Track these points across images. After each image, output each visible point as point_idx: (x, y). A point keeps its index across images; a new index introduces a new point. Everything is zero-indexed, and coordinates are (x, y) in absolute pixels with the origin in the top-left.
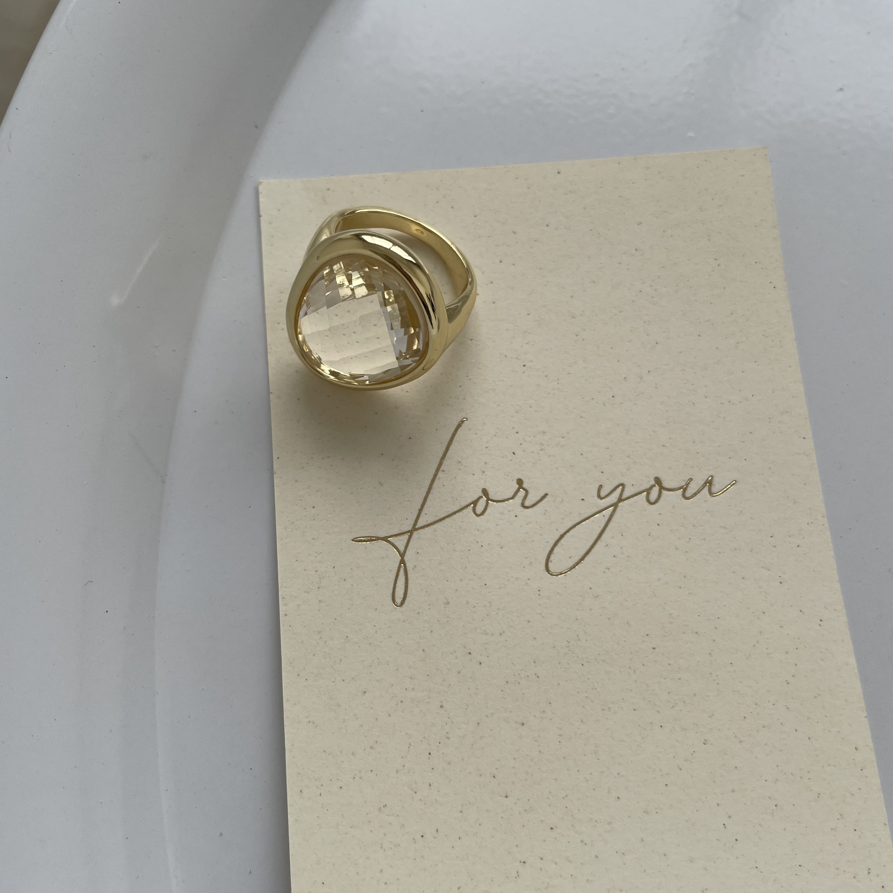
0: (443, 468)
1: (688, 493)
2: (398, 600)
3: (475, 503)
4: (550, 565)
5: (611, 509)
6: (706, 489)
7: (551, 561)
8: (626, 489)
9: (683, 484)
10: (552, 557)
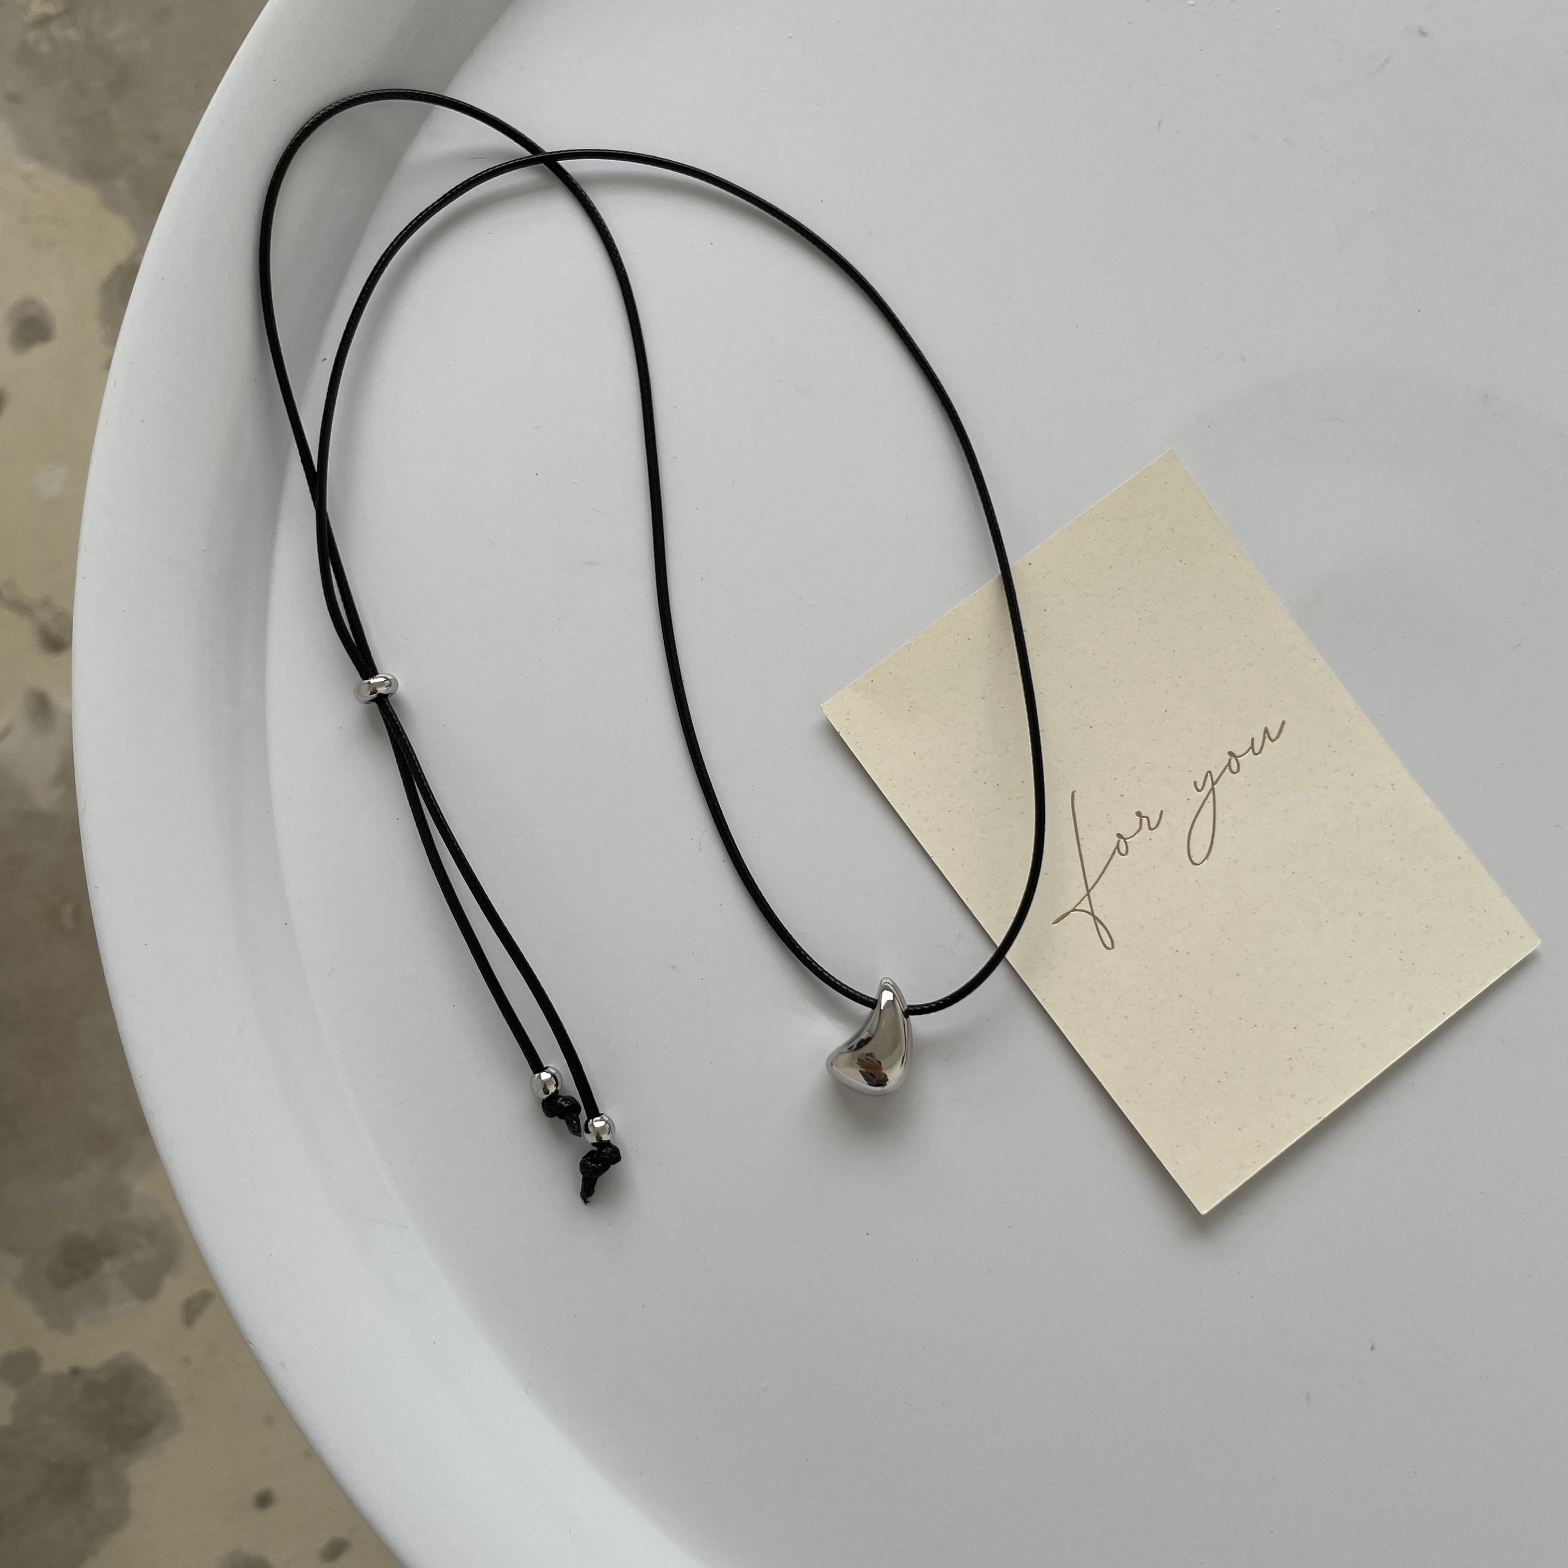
0: (1080, 837)
1: (1257, 750)
2: (1109, 945)
3: (1117, 847)
4: (1193, 859)
5: (1211, 795)
6: (1267, 739)
7: (1193, 856)
8: (1213, 773)
9: (1250, 745)
10: (1192, 853)
